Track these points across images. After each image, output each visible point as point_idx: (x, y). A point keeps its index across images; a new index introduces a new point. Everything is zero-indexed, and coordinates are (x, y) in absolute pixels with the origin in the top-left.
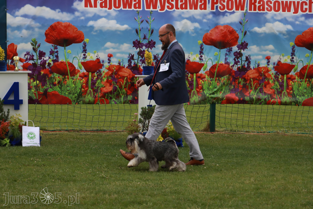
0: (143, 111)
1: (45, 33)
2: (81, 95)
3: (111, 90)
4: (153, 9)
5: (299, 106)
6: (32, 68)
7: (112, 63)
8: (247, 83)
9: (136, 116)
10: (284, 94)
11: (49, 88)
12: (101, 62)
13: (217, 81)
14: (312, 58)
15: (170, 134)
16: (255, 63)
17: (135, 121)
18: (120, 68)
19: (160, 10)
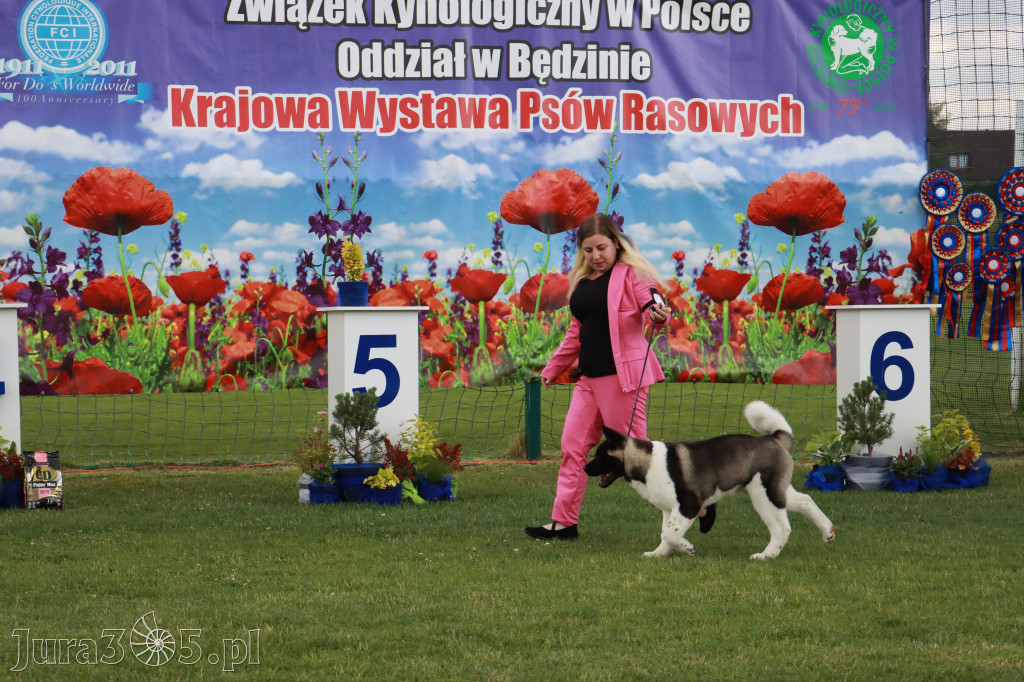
0: (341, 404)
1: (64, 200)
2: (165, 367)
3: (251, 350)
4: (363, 126)
5: (763, 383)
6: (28, 294)
7: (252, 278)
9: (324, 419)
10: (723, 353)
11: (76, 350)
12: (223, 275)
13: (542, 321)
14: (794, 254)
15: (416, 467)
17: (321, 432)
18: (274, 290)
19: (382, 130)
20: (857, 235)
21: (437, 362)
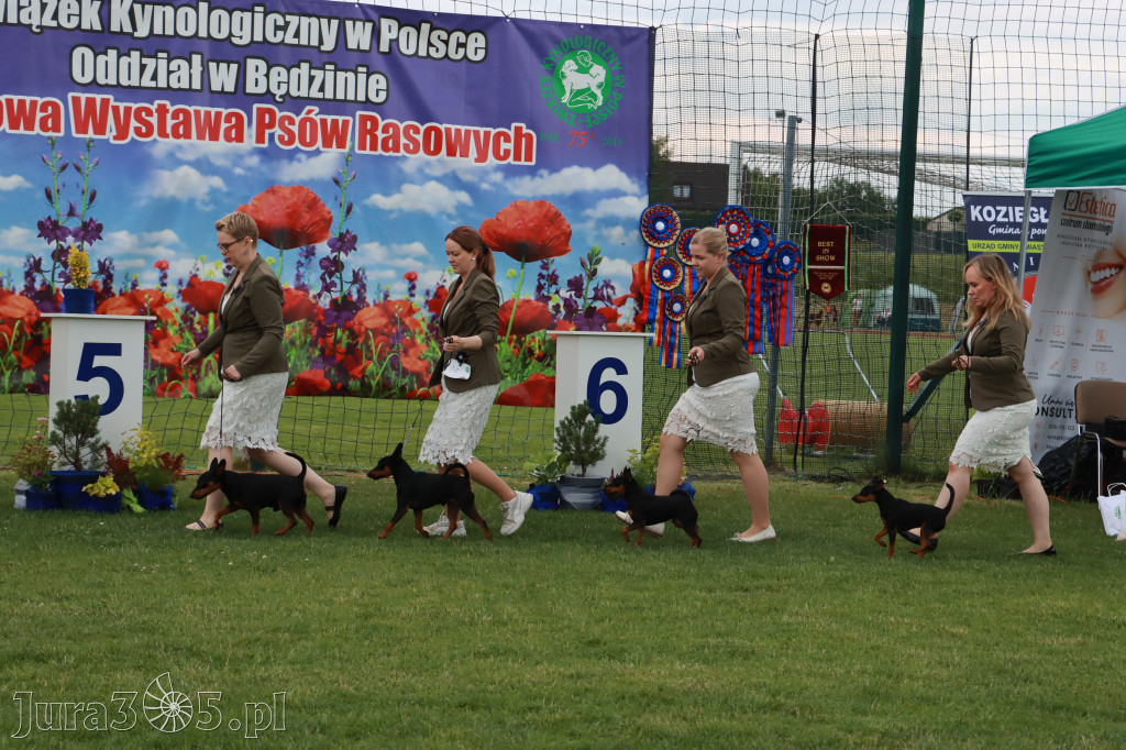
0: (62, 411)
4: (95, 133)
8: (357, 344)
9: (45, 426)
14: (523, 280)
15: (137, 476)
16: (378, 288)
17: (40, 438)
19: (115, 138)
20: (583, 264)
21: (165, 371)
